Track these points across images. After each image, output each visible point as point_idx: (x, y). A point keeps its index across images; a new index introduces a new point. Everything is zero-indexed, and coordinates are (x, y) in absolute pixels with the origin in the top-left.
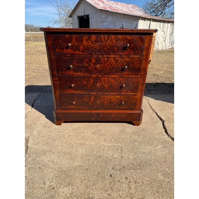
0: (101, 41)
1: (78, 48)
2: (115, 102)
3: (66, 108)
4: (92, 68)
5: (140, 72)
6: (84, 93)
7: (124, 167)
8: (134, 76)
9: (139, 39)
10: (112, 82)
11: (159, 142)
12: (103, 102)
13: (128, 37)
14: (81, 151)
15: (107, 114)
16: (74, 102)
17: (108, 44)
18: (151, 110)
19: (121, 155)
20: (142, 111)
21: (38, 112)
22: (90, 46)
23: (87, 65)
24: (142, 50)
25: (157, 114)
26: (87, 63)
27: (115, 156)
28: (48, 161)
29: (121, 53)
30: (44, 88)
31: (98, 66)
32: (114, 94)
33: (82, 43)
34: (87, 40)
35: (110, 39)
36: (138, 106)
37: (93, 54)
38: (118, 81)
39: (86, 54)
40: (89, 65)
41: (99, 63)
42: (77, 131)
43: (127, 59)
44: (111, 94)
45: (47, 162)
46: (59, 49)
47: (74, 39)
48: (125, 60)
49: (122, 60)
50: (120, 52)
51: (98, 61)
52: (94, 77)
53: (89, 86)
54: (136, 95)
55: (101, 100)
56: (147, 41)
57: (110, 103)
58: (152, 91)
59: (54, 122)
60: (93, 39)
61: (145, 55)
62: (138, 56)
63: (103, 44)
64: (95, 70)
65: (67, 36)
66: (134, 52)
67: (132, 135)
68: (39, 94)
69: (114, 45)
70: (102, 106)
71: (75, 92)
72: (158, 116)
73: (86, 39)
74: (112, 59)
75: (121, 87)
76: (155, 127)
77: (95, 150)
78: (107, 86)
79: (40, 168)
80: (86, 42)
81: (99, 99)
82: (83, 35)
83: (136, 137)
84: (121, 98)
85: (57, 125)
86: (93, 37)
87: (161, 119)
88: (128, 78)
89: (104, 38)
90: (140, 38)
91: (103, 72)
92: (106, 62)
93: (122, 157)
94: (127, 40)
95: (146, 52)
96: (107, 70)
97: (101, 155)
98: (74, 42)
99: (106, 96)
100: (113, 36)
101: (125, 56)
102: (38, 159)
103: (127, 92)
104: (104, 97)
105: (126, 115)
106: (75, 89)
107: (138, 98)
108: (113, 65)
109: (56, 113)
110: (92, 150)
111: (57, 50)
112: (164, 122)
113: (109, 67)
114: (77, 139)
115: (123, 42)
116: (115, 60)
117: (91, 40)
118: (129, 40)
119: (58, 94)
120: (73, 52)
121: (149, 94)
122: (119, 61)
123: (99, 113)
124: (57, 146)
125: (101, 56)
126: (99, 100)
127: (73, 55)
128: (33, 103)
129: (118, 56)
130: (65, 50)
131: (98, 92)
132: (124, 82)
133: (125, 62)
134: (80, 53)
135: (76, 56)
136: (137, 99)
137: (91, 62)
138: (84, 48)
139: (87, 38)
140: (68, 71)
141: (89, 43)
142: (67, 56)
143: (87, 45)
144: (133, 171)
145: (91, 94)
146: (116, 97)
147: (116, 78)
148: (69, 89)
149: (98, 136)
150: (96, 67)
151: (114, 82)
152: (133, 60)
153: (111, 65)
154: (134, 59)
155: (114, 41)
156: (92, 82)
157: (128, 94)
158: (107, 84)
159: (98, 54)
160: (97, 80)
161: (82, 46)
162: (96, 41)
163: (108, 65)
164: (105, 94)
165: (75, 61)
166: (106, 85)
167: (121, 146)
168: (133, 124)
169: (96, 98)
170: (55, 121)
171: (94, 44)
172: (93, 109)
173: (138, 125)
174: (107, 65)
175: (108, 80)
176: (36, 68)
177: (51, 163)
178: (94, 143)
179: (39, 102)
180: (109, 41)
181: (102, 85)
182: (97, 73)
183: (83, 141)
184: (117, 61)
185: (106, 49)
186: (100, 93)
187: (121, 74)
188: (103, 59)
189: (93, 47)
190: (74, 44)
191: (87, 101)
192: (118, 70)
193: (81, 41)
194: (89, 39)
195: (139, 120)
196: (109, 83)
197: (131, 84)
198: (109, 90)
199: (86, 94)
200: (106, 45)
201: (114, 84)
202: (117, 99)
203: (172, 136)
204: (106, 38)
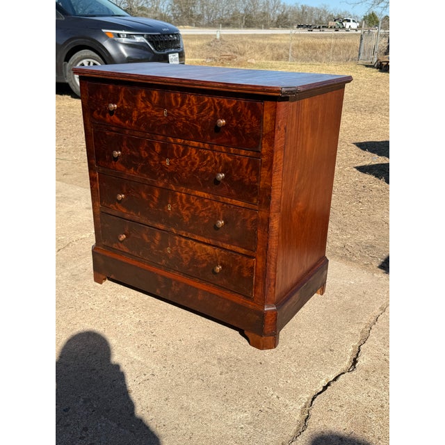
0: (170, 106)
1: (128, 116)
2: (204, 261)
3: (111, 246)
4: (155, 165)
5: (256, 195)
6: (144, 220)
8: (243, 204)
9: (248, 109)
10: (198, 207)
12: (179, 254)
13: (225, 101)
17: (183, 113)
22: (149, 113)
23: (147, 155)
24: (258, 139)
26: (145, 150)
29: (212, 139)
31: (167, 162)
32: (202, 239)
33: (136, 106)
34: (144, 100)
35: (187, 102)
37: (156, 132)
38: (210, 209)
40: (151, 157)
41: (168, 155)
43: (224, 156)
44: (197, 238)
46: (99, 113)
47: (122, 96)
48: (220, 159)
49: (215, 155)
50: (209, 137)
51: (166, 152)
52: (160, 186)
53: (151, 205)
54: (253, 257)
55: (174, 248)
56: (267, 116)
57: (194, 261)
60: (155, 98)
61: (267, 154)
62: (250, 153)
63: (173, 113)
64: (161, 169)
65: (111, 87)
66: (238, 141)
67: (215, 362)
69: (195, 117)
70: (177, 264)
71: (127, 214)
73: (142, 97)
74: (194, 151)
76: (300, 372)
78: (187, 216)
80: (143, 105)
81: (170, 244)
82: (136, 88)
83: (216, 370)
84: (216, 254)
85: (94, 281)
86: (154, 95)
88: (232, 206)
89: (176, 99)
90: (251, 107)
91: (177, 178)
92: (183, 155)
94: (221, 110)
95: (267, 144)
96: (184, 174)
98: (122, 102)
99: (183, 240)
100: (193, 97)
103: (230, 242)
104: (180, 242)
105: (228, 304)
106: (126, 205)
108: (196, 166)
111: (96, 115)
113: (188, 169)
115: (212, 112)
116: (200, 155)
117: (150, 102)
118: (227, 109)
119: (97, 211)
122: (209, 158)
125: (171, 140)
127: (121, 129)
129: (206, 146)
130: (107, 116)
131: (168, 224)
132: (222, 213)
133: (220, 162)
134: (133, 126)
135: (127, 132)
137: (154, 149)
138: (139, 116)
139: (144, 96)
140: (113, 162)
141: (147, 107)
142: (112, 131)
143: (144, 111)
145: (156, 225)
146: (205, 249)
147: (206, 201)
148: (117, 204)
149: (139, 332)
150: (163, 162)
151: (200, 206)
152: (239, 162)
153: (193, 164)
154: (239, 159)
155: (195, 107)
156: (158, 199)
158: (188, 209)
159: (164, 133)
160: (166, 194)
161: (136, 112)
162: (161, 106)
163: (187, 163)
164: (184, 235)
165: (125, 143)
166: (184, 212)
167: (156, 371)
171: (157, 111)
172: (159, 266)
174: (183, 163)
175: (188, 201)
180: (185, 107)
181: (178, 211)
182: (165, 177)
184: (204, 158)
185: (179, 124)
186: (173, 230)
187: (215, 192)
188: (175, 148)
189: (155, 116)
190: (122, 107)
191: (148, 241)
192: (207, 179)
193: (134, 100)
194: (148, 98)
195: (261, 332)
196: (192, 210)
197: (239, 224)
198: (192, 227)
199: (146, 222)
200: (180, 116)
201: (201, 215)
202: (208, 254)
203: (312, 412)
204: (179, 100)
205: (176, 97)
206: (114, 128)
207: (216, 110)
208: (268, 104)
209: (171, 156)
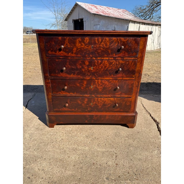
0: (95, 43)
1: (71, 50)
2: (109, 104)
3: (59, 110)
4: (85, 71)
5: (134, 74)
6: (78, 95)
7: (119, 177)
8: (128, 78)
10: (106, 84)
11: (155, 147)
12: (97, 105)
13: (122, 39)
14: (74, 157)
15: (101, 116)
16: (67, 104)
17: (102, 46)
18: (144, 111)
19: (116, 162)
20: (136, 113)
21: (31, 113)
22: (83, 48)
23: (80, 67)
24: (137, 53)
25: (151, 115)
26: (80, 65)
27: (110, 163)
28: (39, 169)
29: (116, 55)
30: (39, 88)
31: (92, 68)
32: (108, 96)
33: (75, 46)
34: (80, 42)
35: (104, 41)
36: (132, 108)
37: (87, 56)
38: (112, 83)
39: (80, 56)
40: (83, 67)
41: (92, 66)
42: (70, 135)
43: (121, 61)
44: (105, 96)
45: (37, 170)
46: (52, 51)
47: (67, 41)
48: (119, 63)
49: (116, 62)
50: (114, 54)
51: (91, 63)
52: (87, 79)
53: (82, 88)
54: (131, 97)
55: (94, 103)
56: (141, 43)
57: (104, 105)
58: (144, 90)
59: (46, 124)
60: (87, 41)
61: (140, 57)
62: (133, 58)
63: (96, 46)
64: (89, 72)
65: (60, 38)
66: (128, 54)
67: (127, 139)
68: (33, 94)
69: (108, 47)
70: (96, 108)
71: (69, 95)
72: (152, 118)
73: (79, 41)
74: (106, 61)
75: (116, 89)
76: (150, 130)
77: (88, 156)
78: (101, 88)
79: (29, 178)
80: (80, 45)
81: (92, 101)
82: (76, 37)
83: (131, 141)
84: (115, 100)
85: (49, 127)
86: (86, 40)
87: (155, 121)
88: (123, 80)
89: (98, 40)
90: (135, 40)
91: (97, 74)
92: (100, 64)
93: (117, 164)
94: (121, 43)
95: (140, 54)
96: (100, 72)
97: (95, 162)
98: (67, 44)
99: (100, 98)
100: (107, 39)
101: (119, 58)
102: (27, 167)
103: (121, 94)
104: (97, 99)
105: (120, 117)
106: (68, 91)
107: (133, 100)
108: (107, 67)
109: (49, 116)
110: (85, 156)
111: (50, 52)
112: (158, 124)
113: (102, 69)
114: (70, 143)
115: (117, 44)
116: (109, 62)
117: (84, 43)
118: (124, 42)
119: (50, 97)
120: (65, 54)
121: (141, 94)
122: (113, 63)
123: (93, 115)
124: (49, 151)
125: (94, 58)
126: (93, 103)
127: (66, 57)
128: (27, 103)
129: (112, 58)
130: (57, 52)
131: (91, 94)
132: (118, 84)
133: (119, 64)
134: (73, 55)
135: (69, 58)
136: (131, 102)
137: (85, 64)
138: (77, 50)
139: (81, 40)
140: (61, 73)
141: (82, 45)
142: (60, 59)
143: (80, 47)
144: (129, 181)
145: (85, 96)
146: (110, 99)
147: (110, 81)
148: (62, 92)
149: (91, 140)
150: (90, 69)
151: (107, 84)
152: (128, 63)
153: (105, 67)
154: (128, 61)
155: (108, 43)
156: (86, 85)
157: (122, 96)
158: (101, 86)
159: (91, 56)
160: (90, 82)
161: (75, 48)
162: (90, 43)
163: (102, 67)
164: (99, 96)
165: (68, 63)
166: (99, 88)
167: (115, 151)
168: (128, 127)
169: (90, 100)
170: (48, 123)
171: (87, 46)
172: (86, 112)
173: (132, 127)
174: (100, 67)
175: (101, 82)
176: (32, 67)
177: (41, 172)
178: (87, 148)
179: (33, 102)
180: (102, 43)
181: (96, 88)
182: (90, 75)
183: (76, 146)
184: (110, 64)
185: (99, 51)
186: (93, 96)
187: (115, 76)
188: (96, 62)
189: (86, 49)
190: (67, 47)
191: (81, 103)
192: (112, 72)
193: (75, 43)
194: (83, 41)
195: (134, 122)
196: (103, 86)
197: (125, 86)
198: (103, 93)
199: (79, 96)
200: (100, 47)
201: (108, 87)
202: (111, 101)
204: (100, 40)
206: (61, 57)
208: (142, 38)
209: (94, 65)
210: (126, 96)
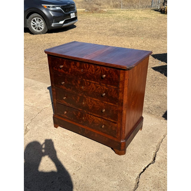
0: (84, 68)
1: (68, 70)
2: (97, 123)
3: (61, 115)
4: (78, 88)
5: (117, 102)
9: (114, 72)
11: (119, 179)
12: (87, 120)
13: (105, 68)
17: (89, 71)
18: (155, 145)
19: (75, 172)
22: (76, 70)
23: (75, 84)
24: (118, 83)
26: (74, 82)
29: (100, 81)
32: (96, 115)
33: (70, 67)
34: (73, 65)
35: (90, 67)
37: (78, 77)
38: (100, 105)
43: (105, 87)
44: (94, 114)
46: (56, 68)
47: (65, 63)
48: (104, 88)
49: (101, 87)
51: (82, 83)
52: (80, 95)
53: (76, 102)
54: (116, 123)
55: (86, 118)
56: (121, 75)
57: (93, 122)
60: (78, 65)
61: (121, 88)
62: (115, 87)
63: (85, 71)
64: (80, 90)
65: (60, 59)
66: (110, 83)
69: (94, 73)
73: (73, 64)
74: (93, 84)
76: (134, 164)
78: (91, 107)
80: (73, 67)
81: (84, 116)
82: (71, 61)
83: (104, 164)
84: (102, 121)
85: (55, 127)
88: (108, 105)
91: (86, 93)
92: (89, 86)
94: (104, 72)
95: (121, 85)
96: (89, 92)
98: (65, 65)
99: (89, 115)
100: (93, 66)
101: (104, 84)
104: (88, 116)
105: (107, 139)
106: (67, 101)
108: (94, 90)
111: (54, 68)
115: (100, 72)
117: (76, 66)
118: (106, 71)
119: (55, 102)
120: (64, 72)
122: (99, 88)
123: (84, 129)
125: (84, 80)
129: (98, 83)
130: (59, 70)
131: (83, 109)
132: (104, 107)
133: (103, 89)
134: (69, 74)
135: (67, 76)
136: (116, 127)
137: (77, 82)
138: (72, 70)
139: (74, 64)
140: (61, 86)
141: (75, 68)
142: (61, 75)
145: (78, 109)
146: (98, 119)
147: (98, 102)
148: (63, 101)
150: (81, 87)
151: (96, 104)
152: (111, 90)
153: (93, 89)
155: (94, 69)
156: (79, 100)
157: (108, 119)
158: (91, 104)
159: (82, 77)
160: (82, 98)
161: (70, 69)
162: (80, 68)
163: (90, 89)
164: (89, 113)
165: (66, 79)
166: (89, 105)
167: (82, 165)
169: (82, 114)
171: (79, 69)
174: (89, 88)
175: (91, 102)
178: (65, 153)
180: (90, 69)
181: (87, 105)
182: (82, 93)
184: (97, 87)
185: (88, 75)
186: (85, 111)
188: (86, 83)
189: (78, 71)
190: (65, 67)
191: (75, 114)
192: (98, 95)
193: (70, 65)
194: (75, 64)
195: (120, 149)
196: (93, 105)
197: (111, 111)
198: (92, 111)
199: (74, 108)
200: (88, 72)
201: (96, 107)
202: (99, 121)
203: (140, 180)
204: (88, 66)
205: (86, 65)
207: (102, 71)
208: (121, 71)
209: (84, 86)
210: (112, 120)
